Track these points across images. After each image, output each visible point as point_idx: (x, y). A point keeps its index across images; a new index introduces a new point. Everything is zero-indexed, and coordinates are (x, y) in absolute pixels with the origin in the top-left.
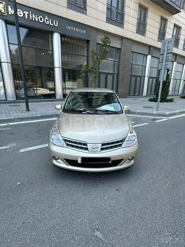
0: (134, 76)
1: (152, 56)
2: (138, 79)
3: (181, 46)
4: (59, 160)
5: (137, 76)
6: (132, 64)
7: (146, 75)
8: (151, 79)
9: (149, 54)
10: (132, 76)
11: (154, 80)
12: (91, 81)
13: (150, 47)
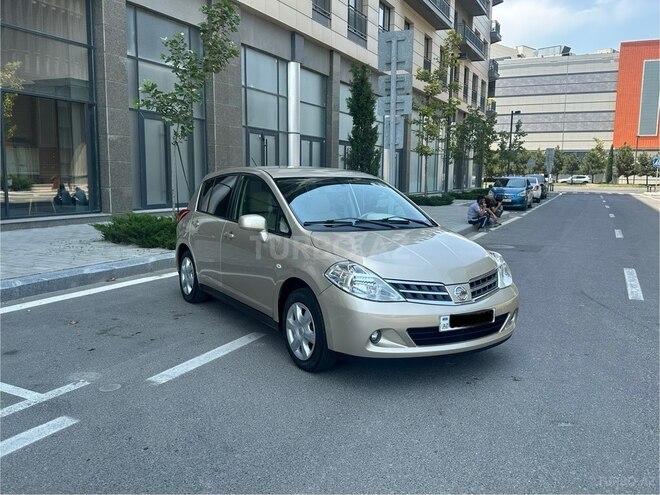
0: (255, 130)
1: (302, 67)
2: (270, 140)
3: (373, 42)
4: (382, 341)
5: (263, 133)
6: (246, 88)
7: (292, 128)
8: (306, 144)
9: (293, 60)
10: (250, 130)
11: (316, 146)
12: (113, 143)
13: (294, 34)
